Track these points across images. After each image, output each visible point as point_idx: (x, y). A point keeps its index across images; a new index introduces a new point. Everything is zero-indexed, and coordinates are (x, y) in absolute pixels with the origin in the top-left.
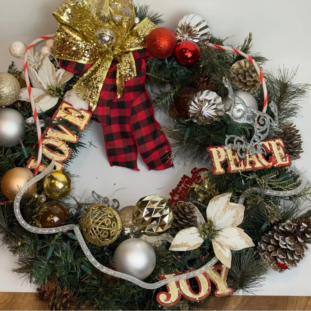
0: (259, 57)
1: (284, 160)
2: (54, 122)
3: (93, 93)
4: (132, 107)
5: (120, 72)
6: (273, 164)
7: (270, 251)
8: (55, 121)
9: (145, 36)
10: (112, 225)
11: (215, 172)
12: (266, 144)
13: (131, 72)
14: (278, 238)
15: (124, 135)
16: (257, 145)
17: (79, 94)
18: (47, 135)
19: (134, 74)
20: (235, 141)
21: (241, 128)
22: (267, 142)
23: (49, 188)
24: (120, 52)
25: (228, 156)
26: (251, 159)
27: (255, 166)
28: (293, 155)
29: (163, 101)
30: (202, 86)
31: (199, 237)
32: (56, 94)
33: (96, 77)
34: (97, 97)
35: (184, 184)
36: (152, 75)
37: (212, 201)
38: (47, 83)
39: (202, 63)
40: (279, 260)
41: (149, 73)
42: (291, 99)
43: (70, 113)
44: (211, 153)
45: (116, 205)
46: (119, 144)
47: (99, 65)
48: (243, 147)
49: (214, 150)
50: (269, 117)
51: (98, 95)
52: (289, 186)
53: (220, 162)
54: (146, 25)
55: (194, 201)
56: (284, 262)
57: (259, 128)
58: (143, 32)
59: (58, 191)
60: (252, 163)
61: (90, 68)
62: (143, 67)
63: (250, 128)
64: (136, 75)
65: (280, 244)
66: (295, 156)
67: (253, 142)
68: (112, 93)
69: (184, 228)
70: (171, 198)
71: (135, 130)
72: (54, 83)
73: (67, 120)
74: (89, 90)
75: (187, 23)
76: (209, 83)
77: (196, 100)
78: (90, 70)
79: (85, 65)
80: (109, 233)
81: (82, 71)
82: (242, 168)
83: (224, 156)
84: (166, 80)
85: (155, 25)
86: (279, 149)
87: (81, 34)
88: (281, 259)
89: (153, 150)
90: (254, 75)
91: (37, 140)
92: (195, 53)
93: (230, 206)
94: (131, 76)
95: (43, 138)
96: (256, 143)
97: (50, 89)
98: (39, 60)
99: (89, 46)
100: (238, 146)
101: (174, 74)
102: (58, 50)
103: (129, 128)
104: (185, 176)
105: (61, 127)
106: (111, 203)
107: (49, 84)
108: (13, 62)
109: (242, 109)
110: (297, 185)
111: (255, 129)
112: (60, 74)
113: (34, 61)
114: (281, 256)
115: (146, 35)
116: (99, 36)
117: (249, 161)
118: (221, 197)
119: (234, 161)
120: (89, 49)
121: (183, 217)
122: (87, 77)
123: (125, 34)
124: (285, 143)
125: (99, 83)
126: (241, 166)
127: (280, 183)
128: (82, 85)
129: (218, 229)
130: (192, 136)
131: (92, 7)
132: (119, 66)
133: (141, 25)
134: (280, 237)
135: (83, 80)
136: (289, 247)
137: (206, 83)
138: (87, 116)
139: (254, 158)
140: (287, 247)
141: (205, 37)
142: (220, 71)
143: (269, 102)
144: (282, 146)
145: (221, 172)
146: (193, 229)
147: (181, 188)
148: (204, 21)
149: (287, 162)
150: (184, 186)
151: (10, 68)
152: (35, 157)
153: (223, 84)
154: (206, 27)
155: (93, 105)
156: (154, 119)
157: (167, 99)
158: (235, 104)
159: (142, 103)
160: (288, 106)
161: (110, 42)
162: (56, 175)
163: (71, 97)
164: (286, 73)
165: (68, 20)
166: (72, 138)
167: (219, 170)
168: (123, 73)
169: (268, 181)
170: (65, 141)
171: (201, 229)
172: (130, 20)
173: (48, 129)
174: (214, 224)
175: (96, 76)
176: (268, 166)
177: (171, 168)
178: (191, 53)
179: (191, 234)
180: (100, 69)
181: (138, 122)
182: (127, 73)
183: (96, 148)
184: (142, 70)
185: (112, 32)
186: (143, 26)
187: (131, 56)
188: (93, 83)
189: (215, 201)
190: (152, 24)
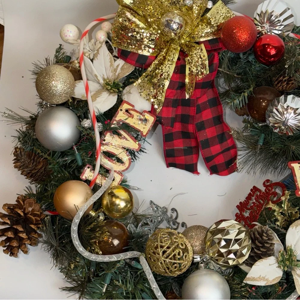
2: (113, 126)
3: (159, 93)
4: (197, 104)
5: (189, 68)
8: (114, 124)
9: (218, 24)
10: (184, 257)
11: (298, 194)
13: (203, 69)
15: (185, 135)
17: (142, 92)
18: (104, 140)
19: (206, 72)
23: (109, 206)
24: (187, 41)
29: (236, 102)
30: (281, 86)
31: (277, 268)
32: (114, 90)
33: (161, 73)
34: (163, 98)
35: (255, 198)
36: (224, 70)
37: (293, 227)
38: (103, 75)
41: (221, 68)
43: (132, 116)
44: (292, 169)
45: (174, 215)
47: (165, 58)
49: (296, 166)
51: (164, 94)
54: (219, 10)
55: (272, 225)
58: (217, 18)
59: (119, 211)
61: (154, 61)
62: (216, 62)
64: (208, 73)
68: (179, 91)
69: (262, 258)
70: (239, 213)
72: (112, 76)
73: (128, 123)
75: (270, 11)
76: (290, 83)
77: (279, 107)
78: (154, 64)
79: (149, 57)
80: (180, 266)
81: (144, 64)
87: (144, 19)
89: (218, 155)
91: (96, 148)
92: (280, 50)
94: (203, 74)
95: (101, 144)
97: (107, 84)
98: (94, 48)
99: (155, 34)
102: (118, 38)
103: (193, 128)
105: (122, 132)
106: (169, 213)
107: (106, 77)
108: (61, 45)
112: (118, 66)
113: (89, 49)
115: (221, 24)
116: (166, 23)
120: (154, 38)
122: (151, 72)
123: (194, 20)
125: (165, 81)
130: (266, 143)
132: (189, 60)
133: (214, 11)
135: (147, 76)
137: (285, 83)
138: (151, 119)
141: (289, 28)
146: (271, 260)
147: (251, 202)
148: (289, 9)
150: (254, 201)
151: (57, 52)
152: (90, 166)
155: (159, 107)
156: (223, 120)
157: (240, 99)
159: (208, 100)
161: (179, 31)
162: (117, 192)
163: (132, 95)
165: (132, 3)
166: (133, 145)
168: (194, 70)
170: (125, 148)
171: (280, 259)
172: (201, 4)
173: (106, 134)
174: (295, 254)
177: (235, 173)
178: (275, 50)
179: (270, 265)
180: (166, 64)
181: (203, 122)
182: (199, 70)
183: (151, 145)
184: (214, 65)
185: (181, 18)
186: (216, 12)
187: (203, 49)
188: (158, 80)
189: (297, 226)
190: (226, 9)
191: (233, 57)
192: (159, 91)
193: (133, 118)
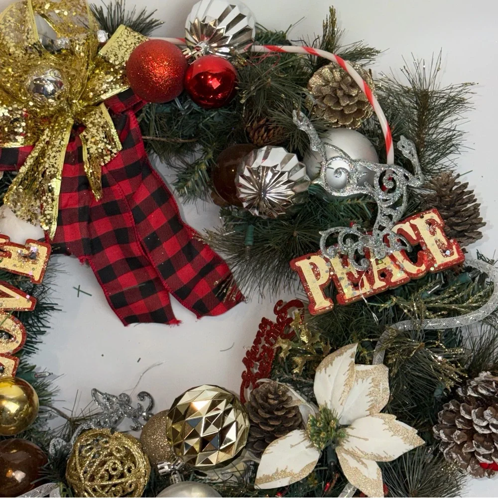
0: (361, 50)
1: (448, 252)
3: (45, 204)
4: (133, 207)
5: (87, 149)
6: (428, 267)
7: (459, 443)
9: (124, 63)
10: (126, 471)
11: (314, 310)
12: (406, 227)
13: (109, 144)
14: (470, 414)
15: (134, 263)
16: (388, 235)
17: (19, 211)
19: (116, 147)
20: (340, 239)
21: (351, 205)
22: (408, 223)
24: (84, 107)
25: (333, 270)
26: (381, 267)
27: (393, 280)
28: (465, 236)
29: (190, 184)
30: (259, 137)
31: (308, 449)
33: (43, 170)
34: (54, 210)
35: (265, 338)
36: (154, 138)
37: (321, 369)
39: (242, 94)
40: (481, 459)
41: (149, 135)
42: (442, 120)
43: (8, 255)
44: (299, 271)
45: (146, 404)
46: (129, 281)
47: (48, 143)
48: (359, 246)
49: (304, 265)
50: (401, 171)
51: (56, 203)
52: (470, 301)
53: (321, 287)
54: (123, 40)
55: (287, 376)
56: (491, 459)
57: (385, 198)
58: (119, 56)
60: (384, 274)
61: (30, 153)
62: (134, 126)
63: (368, 200)
64: (120, 147)
65: (475, 427)
66: (471, 237)
67: (378, 232)
68: (84, 192)
69: (277, 438)
70: (246, 370)
71: (151, 251)
73: (4, 268)
74: (36, 199)
75: (201, 19)
76: (271, 128)
77: (246, 173)
78: (31, 158)
79: (20, 150)
81: (16, 163)
82: (367, 289)
83: (327, 272)
84: (187, 141)
85: (140, 36)
86: (433, 233)
88: (484, 456)
89: (195, 281)
90: (354, 93)
93: (357, 372)
94: (112, 152)
96: (385, 232)
99: (18, 110)
100: (350, 248)
101: (201, 125)
103: (139, 248)
104: (265, 321)
109: (343, 169)
110: (488, 295)
111: (378, 202)
114: (482, 451)
115: (127, 62)
116: (33, 87)
117: (378, 271)
118: (337, 356)
119: (348, 278)
120: (19, 116)
121: (268, 416)
122: (27, 173)
123: (84, 68)
124: (443, 218)
125: (52, 181)
126: (362, 285)
127: (452, 299)
128: (21, 190)
129: (345, 423)
131: (5, 33)
132: (85, 136)
133: (113, 44)
134: (473, 411)
135: (21, 181)
136: (494, 430)
137: (263, 130)
138: (43, 251)
139: (387, 263)
140: (490, 430)
141: (243, 38)
142: (286, 100)
143: (396, 140)
144: (438, 225)
145: (324, 308)
146: (296, 436)
147: (260, 346)
148: (233, 7)
149: (456, 256)
150: (265, 343)
153: (295, 127)
154: (240, 17)
155: (50, 228)
156: (181, 221)
157: (197, 178)
158: (327, 161)
159: (152, 195)
160: (437, 135)
161: (57, 93)
163: (6, 220)
164: (422, 69)
166: (21, 302)
167: (322, 303)
168: (93, 150)
169: (425, 303)
170: (9, 312)
171: (310, 430)
172: (87, 39)
174: (334, 416)
175: (44, 167)
176: (418, 274)
177: (242, 304)
178: (218, 80)
179: (292, 446)
180: (50, 152)
181: (154, 233)
182: (102, 148)
183: (91, 295)
184: (133, 134)
185: (56, 72)
186: (117, 46)
187: (103, 112)
188: (40, 182)
189: (326, 367)
190: (135, 36)
191: (169, 111)
192: (46, 201)
193: (10, 257)
